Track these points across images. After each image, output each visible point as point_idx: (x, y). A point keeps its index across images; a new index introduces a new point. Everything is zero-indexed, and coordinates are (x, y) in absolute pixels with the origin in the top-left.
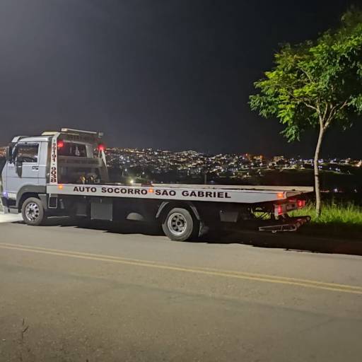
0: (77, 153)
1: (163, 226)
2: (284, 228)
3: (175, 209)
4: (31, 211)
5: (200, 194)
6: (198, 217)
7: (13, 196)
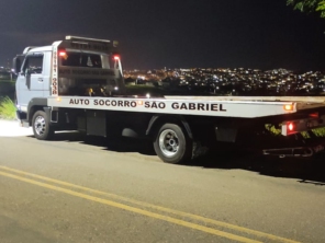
0: (89, 63)
1: (155, 144)
2: (296, 152)
3: (167, 125)
4: (39, 125)
5: (192, 106)
6: (190, 135)
7: (25, 109)
